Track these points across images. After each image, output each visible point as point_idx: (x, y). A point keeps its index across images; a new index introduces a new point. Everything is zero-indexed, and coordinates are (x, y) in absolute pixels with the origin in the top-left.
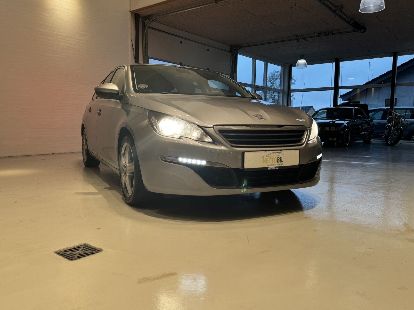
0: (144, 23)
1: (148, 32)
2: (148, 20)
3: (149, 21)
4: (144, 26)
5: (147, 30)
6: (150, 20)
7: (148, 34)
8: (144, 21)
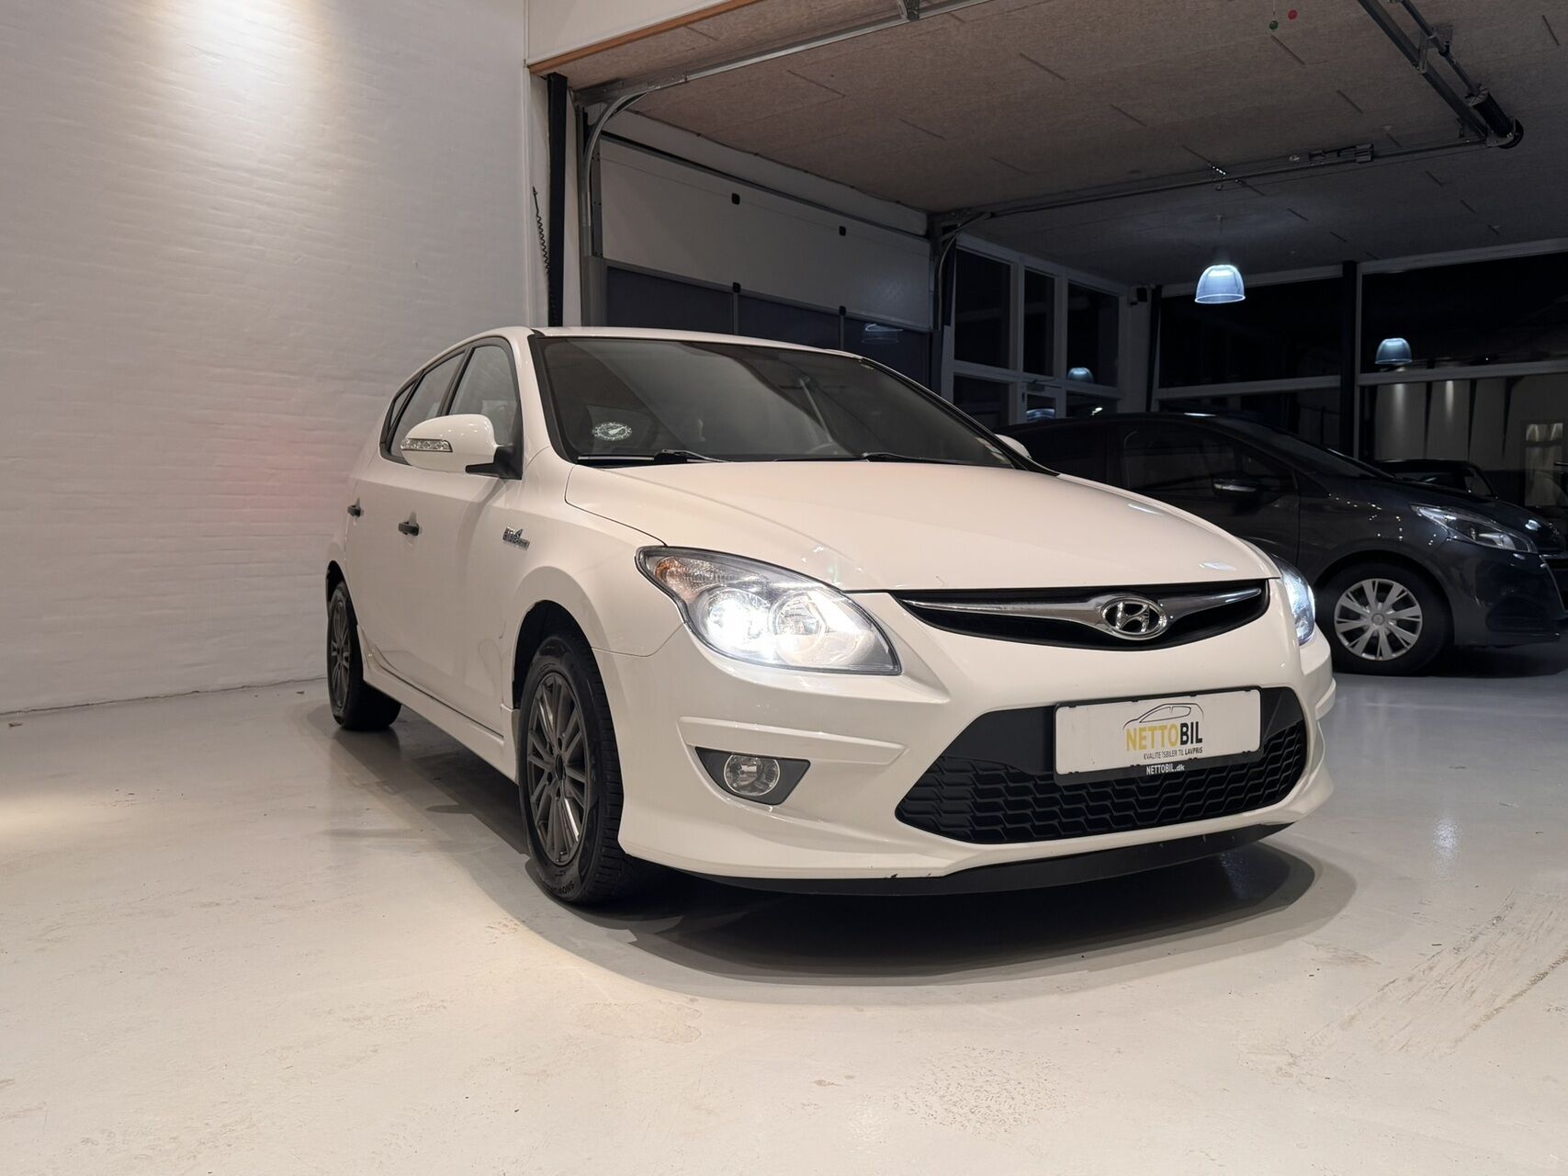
0: (586, 116)
1: (601, 155)
2: (604, 106)
3: (606, 111)
4: (585, 131)
5: (597, 146)
6: (609, 101)
7: (601, 160)
8: (583, 109)
